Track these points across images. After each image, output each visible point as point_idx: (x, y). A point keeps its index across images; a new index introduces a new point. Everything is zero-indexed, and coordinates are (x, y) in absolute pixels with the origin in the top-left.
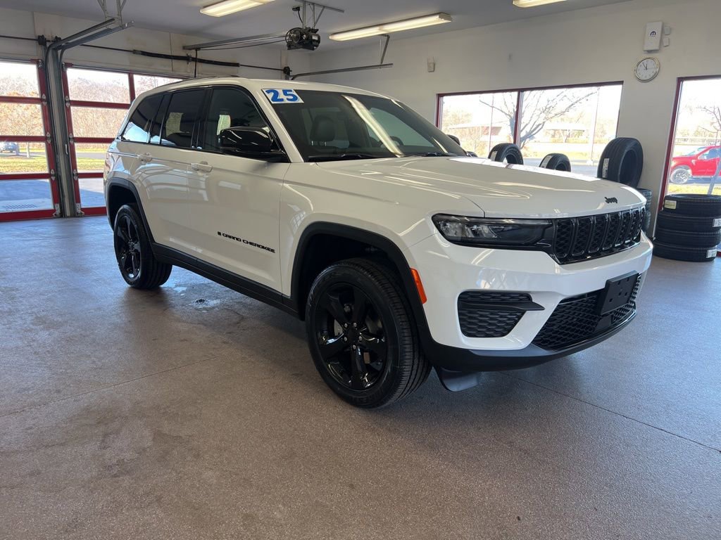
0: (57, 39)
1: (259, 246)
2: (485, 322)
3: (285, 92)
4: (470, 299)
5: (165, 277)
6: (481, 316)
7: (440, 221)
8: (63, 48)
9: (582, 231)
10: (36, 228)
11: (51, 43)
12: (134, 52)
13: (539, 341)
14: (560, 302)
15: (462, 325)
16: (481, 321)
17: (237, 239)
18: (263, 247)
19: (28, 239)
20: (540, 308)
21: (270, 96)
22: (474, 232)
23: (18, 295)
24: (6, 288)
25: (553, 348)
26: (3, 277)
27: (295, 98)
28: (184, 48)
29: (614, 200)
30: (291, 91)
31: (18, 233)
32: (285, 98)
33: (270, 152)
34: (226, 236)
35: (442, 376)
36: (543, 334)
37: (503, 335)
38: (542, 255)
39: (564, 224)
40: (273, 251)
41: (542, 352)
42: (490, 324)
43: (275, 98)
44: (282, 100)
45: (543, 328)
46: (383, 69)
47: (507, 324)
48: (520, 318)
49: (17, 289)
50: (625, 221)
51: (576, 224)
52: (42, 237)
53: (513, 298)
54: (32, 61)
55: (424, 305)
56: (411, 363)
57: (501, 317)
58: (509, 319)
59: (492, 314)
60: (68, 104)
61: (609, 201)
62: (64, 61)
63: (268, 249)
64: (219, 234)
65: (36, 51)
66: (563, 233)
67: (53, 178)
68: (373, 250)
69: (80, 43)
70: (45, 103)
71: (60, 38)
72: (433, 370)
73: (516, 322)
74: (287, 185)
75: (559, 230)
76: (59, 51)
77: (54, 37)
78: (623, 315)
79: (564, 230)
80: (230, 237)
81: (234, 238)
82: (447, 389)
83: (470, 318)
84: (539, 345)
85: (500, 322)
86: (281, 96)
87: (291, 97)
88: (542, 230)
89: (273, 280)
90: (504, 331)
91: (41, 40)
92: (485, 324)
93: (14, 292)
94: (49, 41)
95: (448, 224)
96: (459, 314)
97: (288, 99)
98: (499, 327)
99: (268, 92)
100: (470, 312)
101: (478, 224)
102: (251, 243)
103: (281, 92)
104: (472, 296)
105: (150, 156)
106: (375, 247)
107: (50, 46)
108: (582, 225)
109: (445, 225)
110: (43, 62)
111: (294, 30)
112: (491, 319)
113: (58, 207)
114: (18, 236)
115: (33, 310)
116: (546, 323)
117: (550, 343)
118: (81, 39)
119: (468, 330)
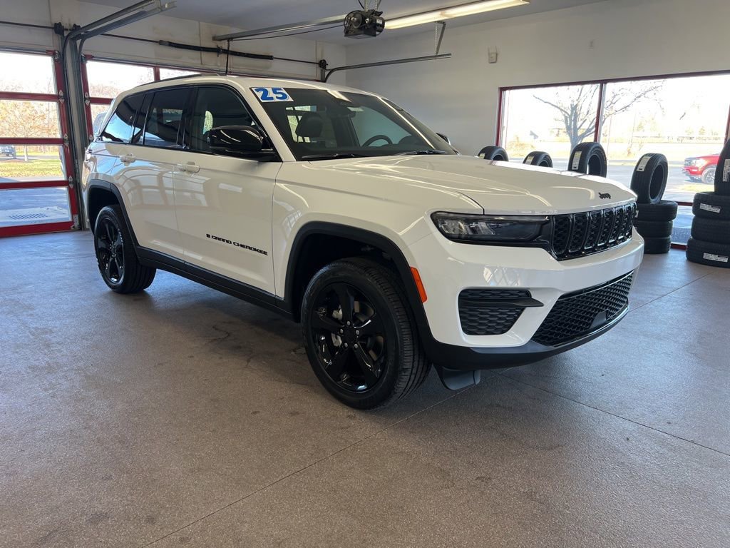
0: (76, 28)
1: (250, 248)
2: (485, 319)
3: (274, 91)
4: (470, 297)
5: (149, 281)
6: (482, 313)
7: (437, 218)
8: (84, 38)
9: (578, 227)
10: (55, 244)
11: (69, 32)
12: (161, 43)
13: (539, 337)
14: (559, 298)
15: (462, 323)
16: (481, 319)
17: (227, 241)
18: (255, 250)
19: (49, 258)
20: (539, 304)
21: (260, 94)
22: (473, 230)
23: (54, 340)
24: (36, 329)
25: (551, 344)
26: (30, 312)
27: (285, 97)
28: (214, 39)
29: (607, 196)
30: (280, 89)
31: (35, 250)
32: (274, 96)
33: (261, 152)
34: (216, 238)
35: (442, 376)
36: (542, 330)
37: (503, 332)
38: (540, 252)
39: (562, 220)
40: (265, 253)
41: (541, 348)
42: (491, 321)
43: (264, 96)
44: (272, 98)
45: (543, 325)
46: (438, 61)
47: (507, 321)
48: (519, 314)
49: (51, 332)
50: (618, 217)
51: (573, 220)
52: (63, 255)
53: (512, 294)
54: (47, 53)
55: (425, 304)
56: (412, 361)
57: (502, 313)
58: (509, 316)
59: (492, 311)
60: (87, 102)
61: (602, 196)
62: (84, 52)
63: (261, 251)
64: (208, 236)
65: (52, 41)
66: (560, 230)
67: (71, 186)
68: (369, 249)
69: (101, 32)
70: (62, 101)
71: (79, 26)
72: (433, 369)
73: (516, 319)
74: (282, 185)
75: (556, 227)
76: (79, 42)
77: (72, 24)
78: (617, 310)
79: (561, 226)
80: (220, 239)
81: (223, 240)
82: (448, 388)
83: (471, 315)
84: (538, 341)
85: (500, 319)
86: (271, 94)
87: (281, 96)
88: (540, 226)
89: (265, 282)
90: (504, 328)
91: (58, 29)
92: (486, 322)
93: (48, 336)
94: (67, 30)
95: (446, 222)
96: (460, 312)
97: (277, 97)
98: (498, 324)
99: (258, 90)
100: (471, 310)
101: (476, 221)
102: (242, 246)
103: (270, 91)
104: (472, 294)
105: (133, 157)
106: (371, 246)
107: (68, 36)
108: (578, 221)
109: (443, 223)
110: (59, 53)
111: (355, 13)
112: (492, 316)
113: (76, 217)
114: (36, 254)
115: (79, 364)
116: (546, 319)
117: (549, 339)
118: (101, 28)
119: (469, 328)
